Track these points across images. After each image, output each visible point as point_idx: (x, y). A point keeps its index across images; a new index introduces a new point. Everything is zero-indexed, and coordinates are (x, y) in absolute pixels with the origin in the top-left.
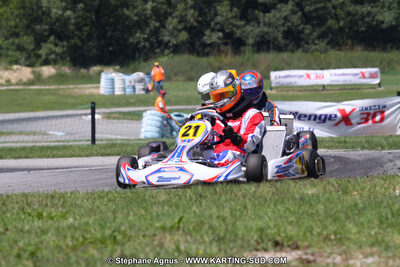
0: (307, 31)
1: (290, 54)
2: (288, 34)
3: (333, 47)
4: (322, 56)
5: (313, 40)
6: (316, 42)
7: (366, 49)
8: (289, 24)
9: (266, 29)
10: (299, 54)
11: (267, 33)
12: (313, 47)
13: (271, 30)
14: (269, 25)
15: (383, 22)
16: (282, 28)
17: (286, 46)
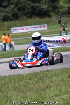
0: (20, 14)
1: (15, 22)
2: (13, 15)
3: (29, 18)
4: (26, 21)
5: (22, 16)
6: (23, 17)
7: (40, 18)
8: (14, 12)
9: (6, 14)
10: (17, 21)
11: (6, 15)
12: (22, 19)
13: (8, 14)
14: (7, 12)
15: (43, 9)
16: (11, 13)
17: (13, 19)
